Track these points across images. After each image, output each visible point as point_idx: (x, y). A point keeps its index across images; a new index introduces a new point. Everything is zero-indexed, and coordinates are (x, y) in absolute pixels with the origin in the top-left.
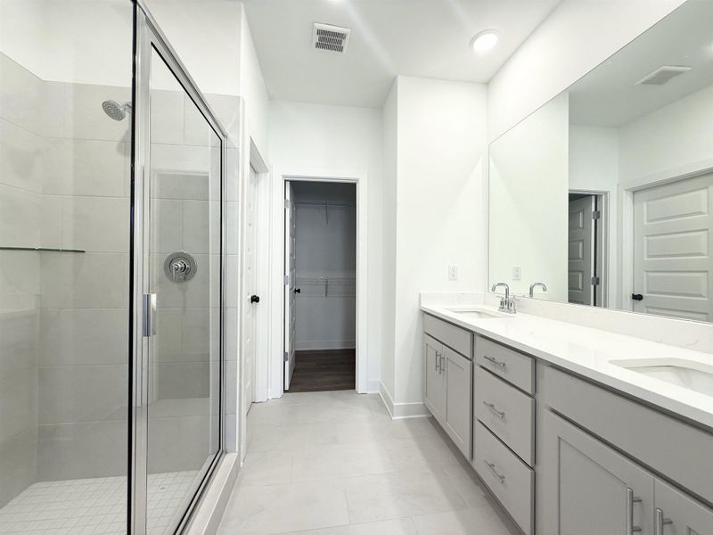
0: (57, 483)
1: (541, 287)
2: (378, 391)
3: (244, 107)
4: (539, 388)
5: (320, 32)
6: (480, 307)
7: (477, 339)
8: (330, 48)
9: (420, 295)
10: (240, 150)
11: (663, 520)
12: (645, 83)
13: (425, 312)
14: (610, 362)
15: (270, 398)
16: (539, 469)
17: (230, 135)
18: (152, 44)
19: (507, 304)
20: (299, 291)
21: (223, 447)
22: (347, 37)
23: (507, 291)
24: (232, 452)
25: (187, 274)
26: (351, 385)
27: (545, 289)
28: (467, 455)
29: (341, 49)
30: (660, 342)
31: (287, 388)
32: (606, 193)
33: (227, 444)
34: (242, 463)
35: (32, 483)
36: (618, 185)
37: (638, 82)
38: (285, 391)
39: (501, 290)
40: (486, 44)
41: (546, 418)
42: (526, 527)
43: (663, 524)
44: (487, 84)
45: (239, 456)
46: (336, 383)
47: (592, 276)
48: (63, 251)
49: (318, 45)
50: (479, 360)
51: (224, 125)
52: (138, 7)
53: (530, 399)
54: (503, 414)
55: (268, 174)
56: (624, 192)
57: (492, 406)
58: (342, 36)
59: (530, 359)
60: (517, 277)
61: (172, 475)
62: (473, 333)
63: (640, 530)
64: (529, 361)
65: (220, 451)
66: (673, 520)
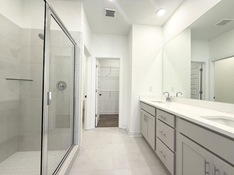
0: (24, 152)
1: (180, 94)
2: (126, 128)
3: (82, 35)
4: (177, 126)
5: (107, 11)
6: (160, 100)
7: (157, 110)
8: (110, 16)
9: (140, 96)
10: (81, 49)
11: (215, 169)
12: (218, 24)
13: (141, 102)
14: (200, 117)
15: (91, 129)
16: (176, 153)
17: (78, 44)
18: (51, 15)
19: (168, 99)
20: (101, 95)
21: (74, 143)
22: (116, 12)
23: (169, 95)
24: (77, 145)
25: (64, 88)
26: (117, 125)
27: (182, 94)
28: (154, 148)
29: (114, 16)
30: (220, 111)
31: (96, 126)
32: (205, 62)
33: (75, 142)
34: (80, 149)
35: (16, 152)
36: (209, 60)
37: (215, 24)
38: (96, 127)
39: (166, 95)
40: (162, 13)
41: (179, 136)
42: (172, 172)
43: (215, 170)
44: (163, 26)
45: (79, 146)
46: (112, 125)
47: (200, 91)
48: (26, 80)
49: (106, 15)
50: (158, 117)
51: (76, 41)
52: (46, 3)
53: (173, 129)
54: (165, 134)
55: (91, 57)
56: (211, 62)
57: (162, 132)
58: (114, 12)
59: (173, 116)
60: (173, 91)
61: (58, 151)
62: (156, 108)
63: (208, 173)
64: (173, 117)
65: (73, 144)
66: (219, 170)
